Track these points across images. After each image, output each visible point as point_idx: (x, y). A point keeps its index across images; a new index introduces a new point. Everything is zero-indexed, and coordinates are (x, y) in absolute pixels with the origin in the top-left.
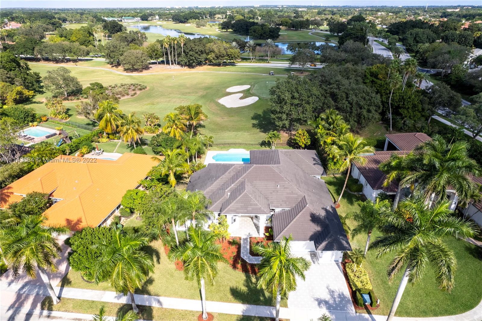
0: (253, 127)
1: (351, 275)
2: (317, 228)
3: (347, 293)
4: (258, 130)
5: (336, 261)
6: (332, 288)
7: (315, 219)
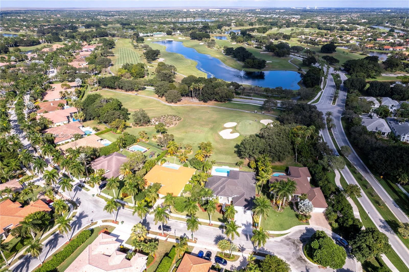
0: (235, 153)
1: (254, 218)
2: (246, 203)
3: (252, 223)
4: (237, 155)
5: (251, 214)
6: (248, 221)
7: (246, 200)
